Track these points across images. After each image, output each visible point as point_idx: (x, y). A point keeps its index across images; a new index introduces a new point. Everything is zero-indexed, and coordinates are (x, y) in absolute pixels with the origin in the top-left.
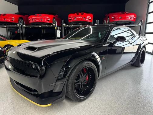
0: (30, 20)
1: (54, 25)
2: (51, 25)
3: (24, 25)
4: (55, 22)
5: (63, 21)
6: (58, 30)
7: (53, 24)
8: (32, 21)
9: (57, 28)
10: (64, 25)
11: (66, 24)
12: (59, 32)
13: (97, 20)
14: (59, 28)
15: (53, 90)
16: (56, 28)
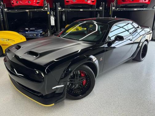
0: (12, 2)
1: (46, 9)
2: (42, 9)
3: (6, 10)
4: (48, 5)
5: (58, 4)
6: (52, 15)
7: (44, 8)
8: (15, 4)
9: (50, 13)
10: (60, 8)
11: (62, 8)
12: (53, 18)
13: (103, 2)
14: (53, 13)
15: (55, 92)
16: (48, 13)
